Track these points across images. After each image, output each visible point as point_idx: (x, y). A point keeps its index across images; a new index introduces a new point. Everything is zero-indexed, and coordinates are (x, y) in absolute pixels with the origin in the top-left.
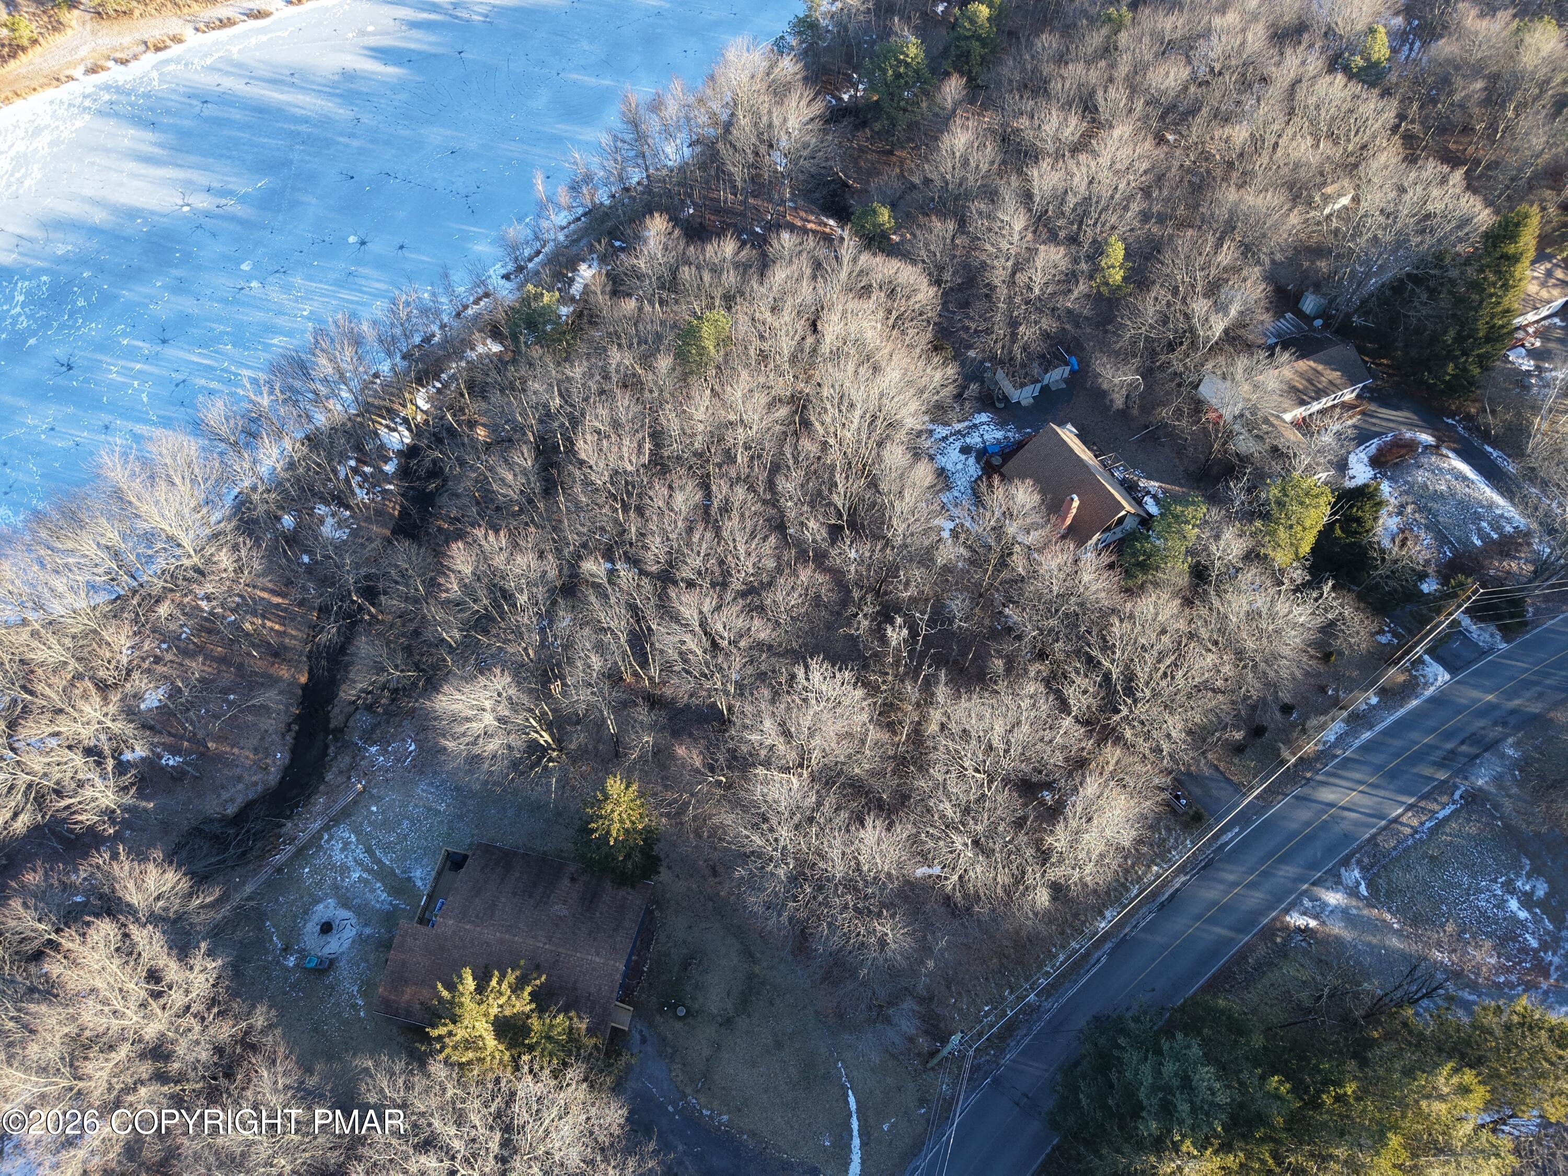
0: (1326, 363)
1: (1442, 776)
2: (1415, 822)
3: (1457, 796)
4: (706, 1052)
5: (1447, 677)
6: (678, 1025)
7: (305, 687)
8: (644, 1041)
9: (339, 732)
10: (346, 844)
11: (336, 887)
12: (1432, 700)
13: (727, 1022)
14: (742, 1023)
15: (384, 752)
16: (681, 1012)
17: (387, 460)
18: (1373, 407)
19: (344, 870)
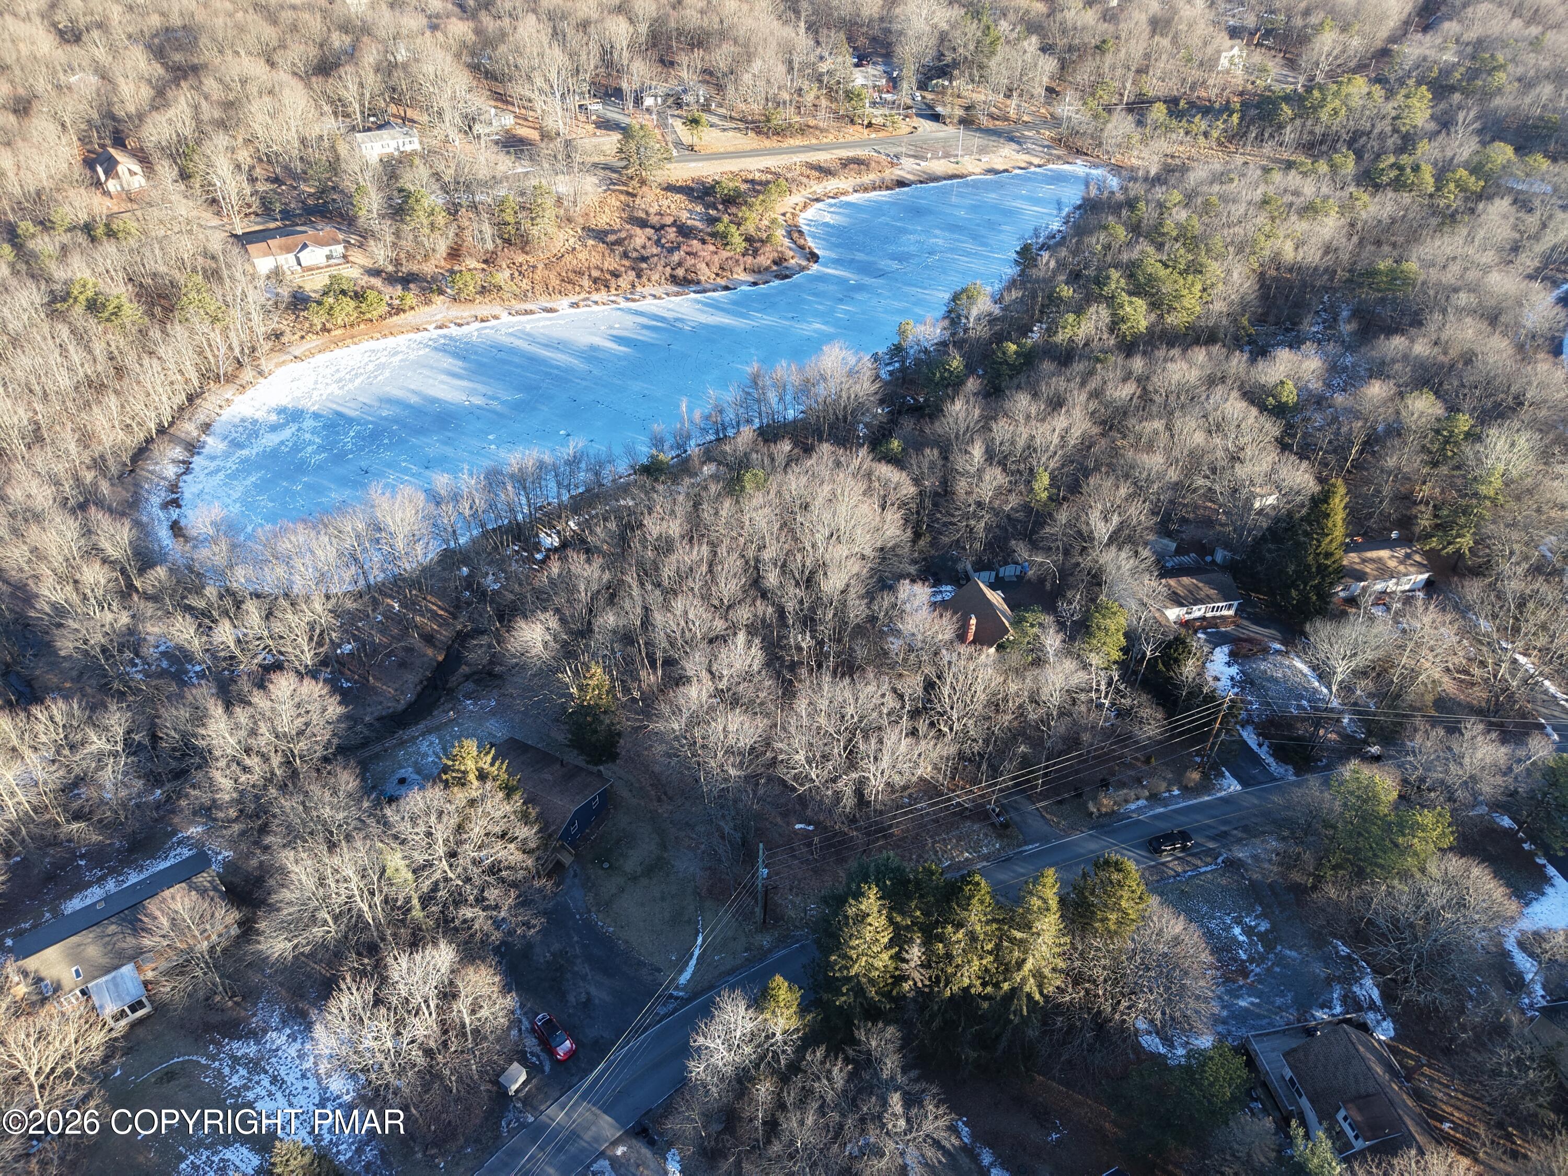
0: (1206, 583)
1: (1211, 845)
2: (1179, 869)
3: (1220, 860)
4: (614, 891)
5: (1239, 788)
6: (601, 872)
7: (440, 664)
8: (575, 876)
9: (451, 690)
10: (432, 743)
11: (416, 763)
12: (1221, 799)
13: (634, 879)
14: (644, 881)
15: (475, 704)
16: (606, 865)
17: (539, 551)
18: (1246, 623)
19: (425, 755)
